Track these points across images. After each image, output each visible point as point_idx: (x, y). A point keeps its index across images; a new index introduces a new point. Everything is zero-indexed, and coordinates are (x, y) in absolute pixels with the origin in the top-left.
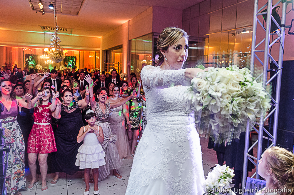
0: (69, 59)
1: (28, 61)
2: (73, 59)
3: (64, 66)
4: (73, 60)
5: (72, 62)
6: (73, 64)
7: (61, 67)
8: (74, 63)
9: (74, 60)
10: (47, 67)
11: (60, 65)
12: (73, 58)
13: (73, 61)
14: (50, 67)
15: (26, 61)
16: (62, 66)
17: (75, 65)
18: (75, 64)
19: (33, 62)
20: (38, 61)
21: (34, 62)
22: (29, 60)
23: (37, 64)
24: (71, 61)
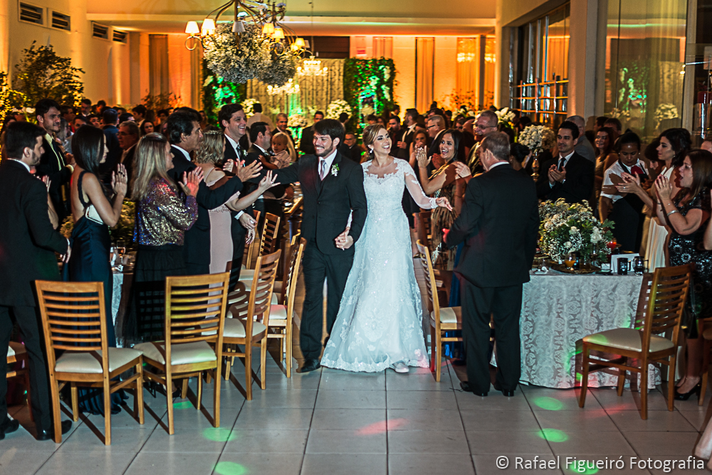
0: (363, 70)
1: (214, 88)
2: (381, 72)
3: (344, 103)
4: (380, 75)
5: (378, 86)
6: (379, 91)
7: (332, 106)
8: (383, 87)
9: (387, 77)
10: (282, 108)
11: (331, 99)
12: (381, 67)
13: (381, 82)
14: (290, 107)
15: (206, 85)
16: (337, 101)
17: (387, 96)
18: (391, 92)
19: (231, 88)
20: (249, 86)
21: (234, 87)
22: (215, 82)
23: (245, 95)
24: (374, 81)
